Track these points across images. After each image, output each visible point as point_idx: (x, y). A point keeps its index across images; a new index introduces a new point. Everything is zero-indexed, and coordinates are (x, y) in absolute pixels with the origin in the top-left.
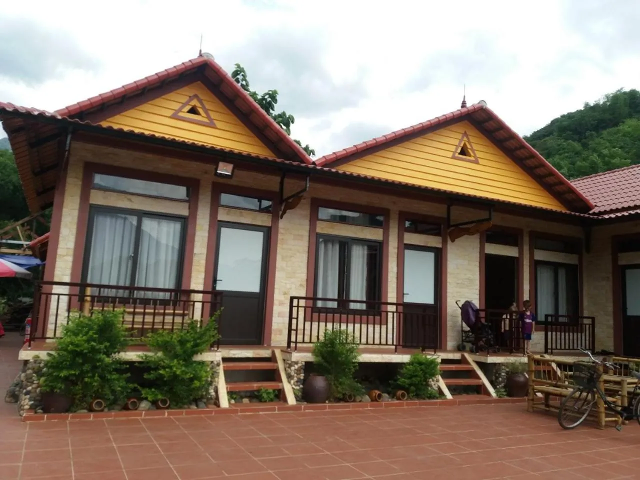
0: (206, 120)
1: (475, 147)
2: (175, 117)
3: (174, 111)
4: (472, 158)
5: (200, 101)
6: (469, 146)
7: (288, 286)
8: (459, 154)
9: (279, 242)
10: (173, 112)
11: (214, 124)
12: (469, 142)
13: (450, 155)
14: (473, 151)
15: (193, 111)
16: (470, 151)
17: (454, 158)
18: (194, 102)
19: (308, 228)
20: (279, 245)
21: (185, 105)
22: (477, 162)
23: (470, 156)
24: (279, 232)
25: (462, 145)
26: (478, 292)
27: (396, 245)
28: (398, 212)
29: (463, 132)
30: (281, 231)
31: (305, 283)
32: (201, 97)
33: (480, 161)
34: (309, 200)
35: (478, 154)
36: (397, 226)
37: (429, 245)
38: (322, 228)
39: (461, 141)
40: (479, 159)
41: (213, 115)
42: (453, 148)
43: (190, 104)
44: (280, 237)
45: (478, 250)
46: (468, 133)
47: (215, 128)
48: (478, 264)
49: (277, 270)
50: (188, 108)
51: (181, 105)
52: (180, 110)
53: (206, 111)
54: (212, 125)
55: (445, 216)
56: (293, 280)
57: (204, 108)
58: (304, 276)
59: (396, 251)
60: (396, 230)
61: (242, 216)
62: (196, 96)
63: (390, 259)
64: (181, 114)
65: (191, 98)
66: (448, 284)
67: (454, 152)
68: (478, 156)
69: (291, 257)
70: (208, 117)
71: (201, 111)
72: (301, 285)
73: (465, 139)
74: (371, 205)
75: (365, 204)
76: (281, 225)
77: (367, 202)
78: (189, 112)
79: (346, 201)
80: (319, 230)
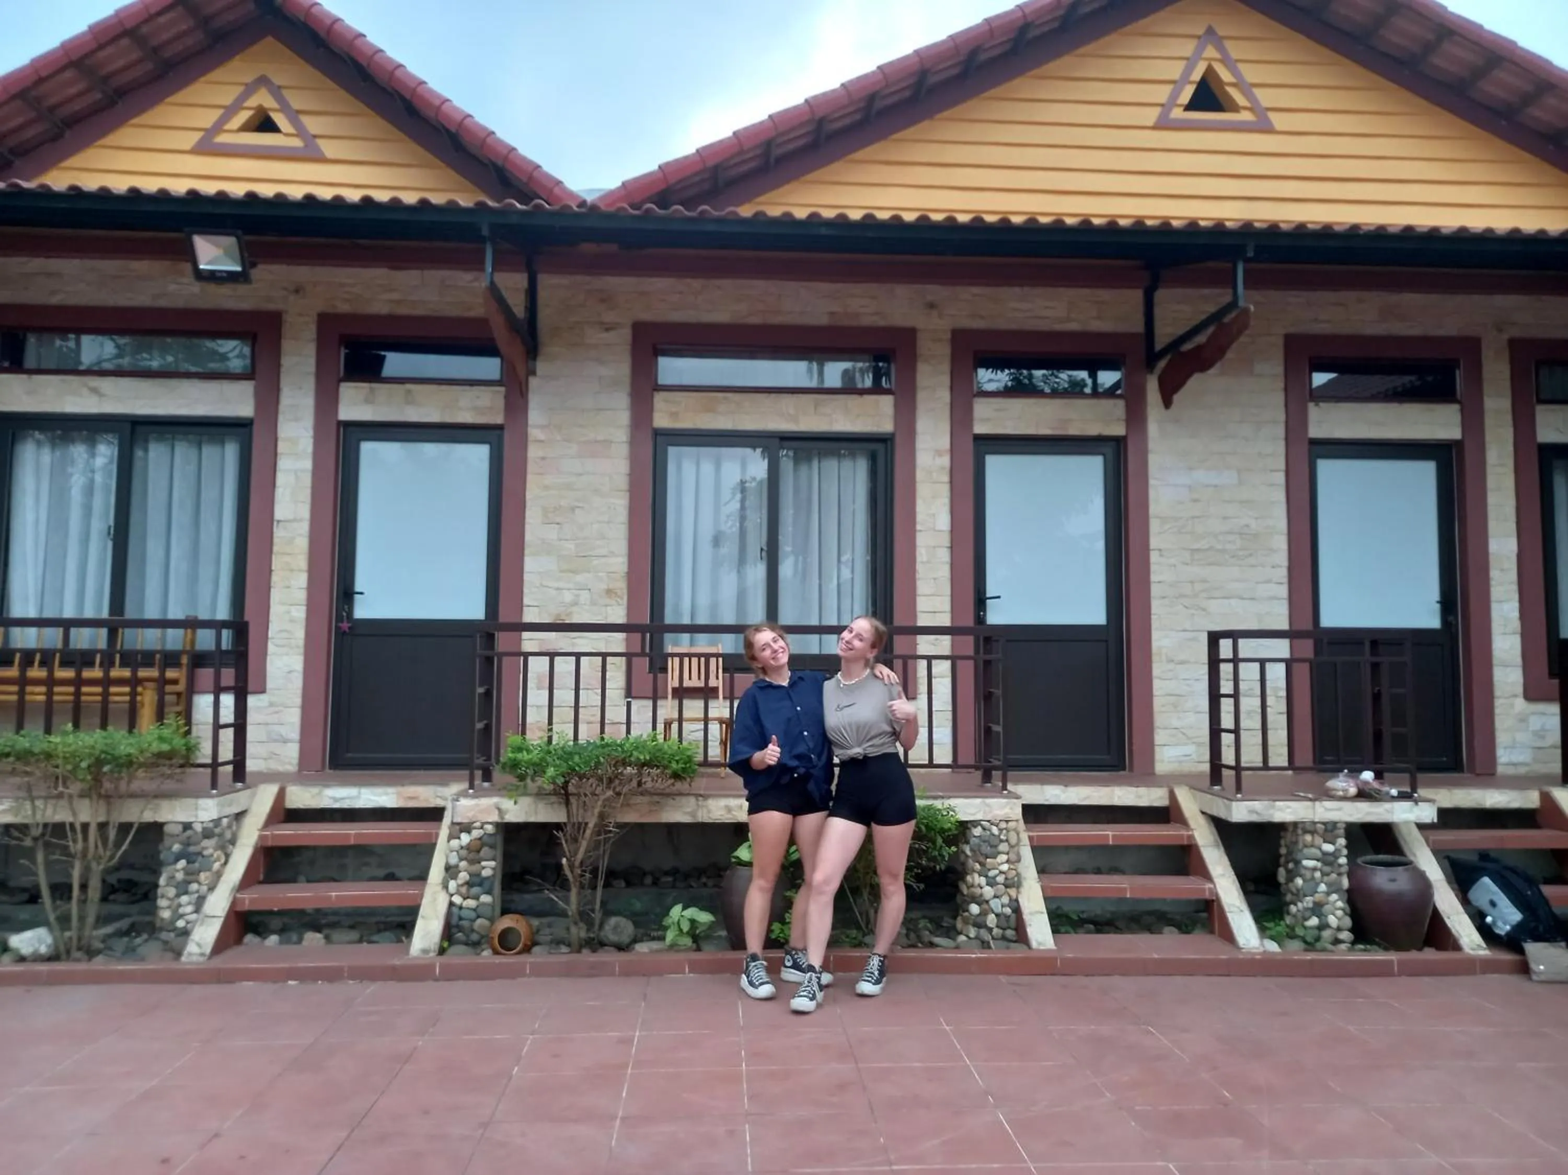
0: (297, 143)
1: (1250, 74)
2: (205, 148)
3: (201, 134)
4: (1245, 116)
5: (276, 92)
6: (1225, 75)
7: (568, 597)
8: (1188, 108)
9: (531, 467)
10: (198, 136)
11: (318, 149)
12: (1226, 60)
13: (1151, 115)
14: (1246, 88)
15: (259, 122)
16: (1234, 93)
17: (1163, 125)
18: (263, 99)
19: (624, 417)
20: (530, 478)
21: (230, 111)
22: (1264, 127)
23: (1235, 108)
24: (530, 438)
25: (1197, 76)
26: (1282, 573)
27: (944, 442)
28: (949, 336)
29: (1200, 31)
30: (534, 433)
31: (621, 586)
32: (277, 80)
33: (1278, 120)
34: (626, 333)
35: (1265, 97)
36: (945, 380)
37: (1073, 431)
38: (674, 415)
39: (1191, 64)
40: (1272, 116)
41: (313, 125)
42: (1162, 94)
43: (246, 104)
44: (533, 452)
45: (1280, 431)
46: (1221, 32)
47: (321, 159)
48: (1280, 478)
49: (527, 552)
50: (243, 117)
51: (220, 112)
52: (218, 127)
53: (294, 116)
54: (311, 154)
55: (1137, 326)
56: (579, 578)
57: (285, 107)
58: (619, 563)
59: (946, 461)
60: (944, 395)
62: (262, 81)
63: (924, 489)
64: (222, 138)
65: (250, 90)
66: (1154, 557)
67: (1166, 107)
68: (1265, 103)
69: (573, 509)
70: (301, 132)
71: (279, 119)
72: (609, 592)
73: (1211, 52)
74: (846, 322)
75: (824, 321)
76: (535, 416)
77: (832, 314)
78: (247, 127)
79: (755, 320)
80: (661, 420)
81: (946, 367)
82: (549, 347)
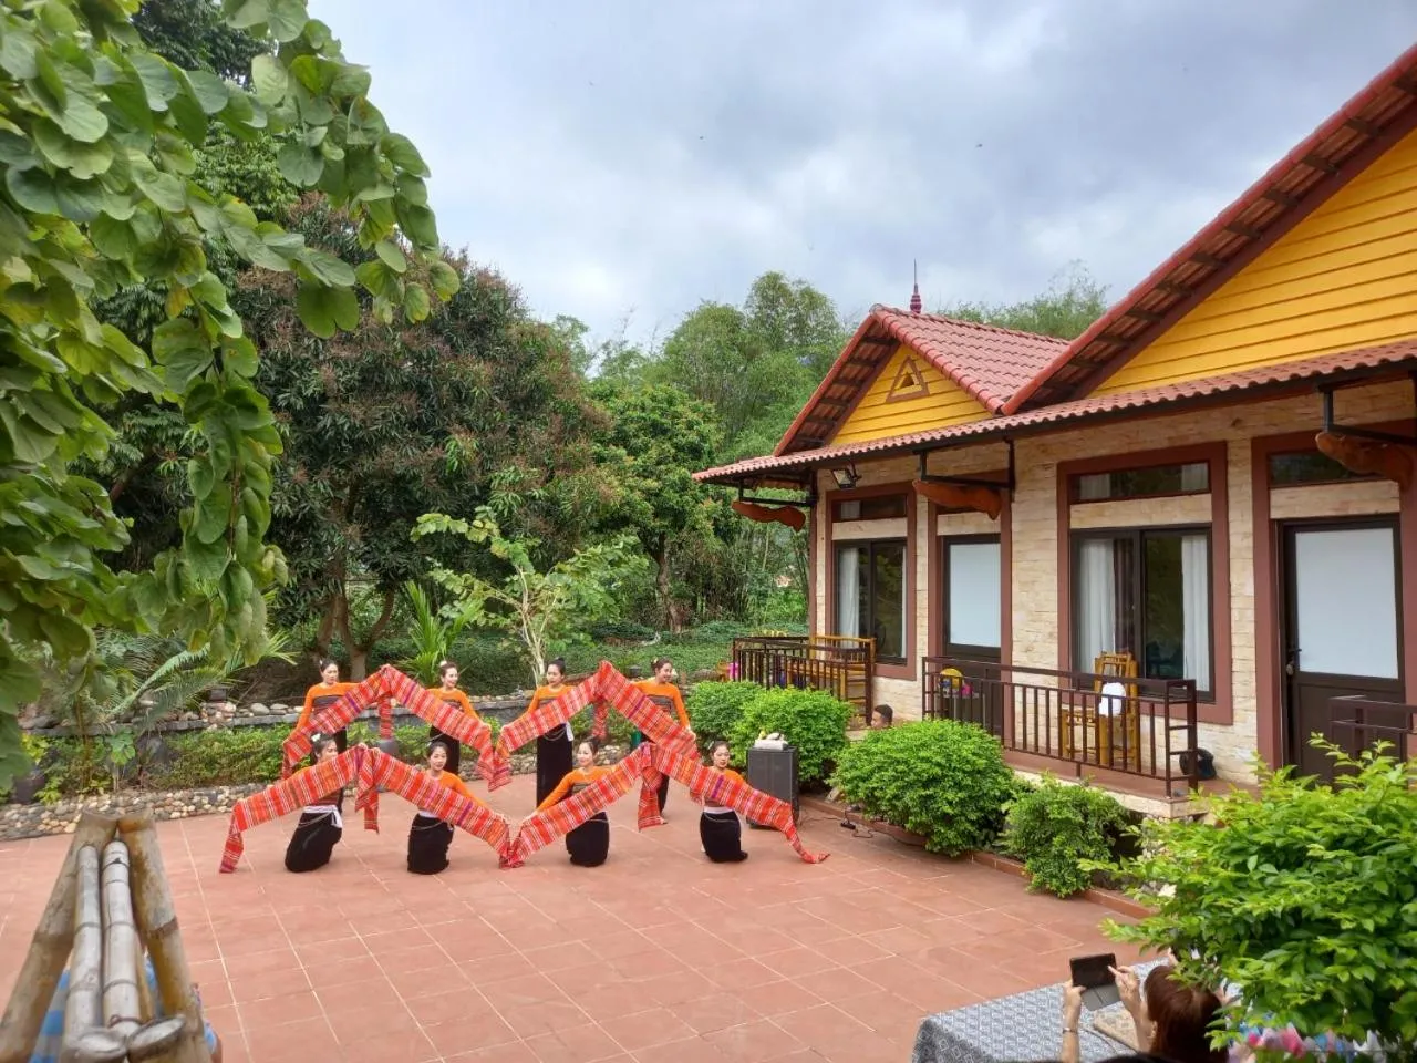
0: (920, 388)
2: (890, 401)
5: (913, 366)
7: (1032, 637)
9: (1014, 558)
10: (887, 394)
11: (927, 390)
15: (909, 382)
18: (908, 369)
19: (1055, 523)
20: (1014, 564)
21: (897, 379)
24: (1013, 540)
27: (1249, 527)
28: (1249, 444)
30: (1015, 537)
32: (913, 357)
34: (1055, 469)
36: (1248, 478)
38: (1080, 520)
41: (926, 377)
43: (903, 373)
44: (1015, 548)
47: (928, 395)
49: (1013, 608)
50: (901, 381)
51: (894, 380)
52: (893, 390)
53: (919, 374)
54: (924, 394)
56: (1037, 625)
57: (916, 371)
58: (1054, 617)
60: (1248, 489)
61: (964, 523)
62: (908, 360)
63: (1235, 565)
64: (896, 394)
65: (903, 366)
69: (1033, 583)
70: (921, 382)
71: (914, 377)
74: (1178, 443)
75: (1165, 444)
76: (1015, 527)
77: (1170, 439)
78: (904, 386)
79: (1125, 450)
80: (1075, 525)
81: (1249, 467)
82: (1020, 485)
